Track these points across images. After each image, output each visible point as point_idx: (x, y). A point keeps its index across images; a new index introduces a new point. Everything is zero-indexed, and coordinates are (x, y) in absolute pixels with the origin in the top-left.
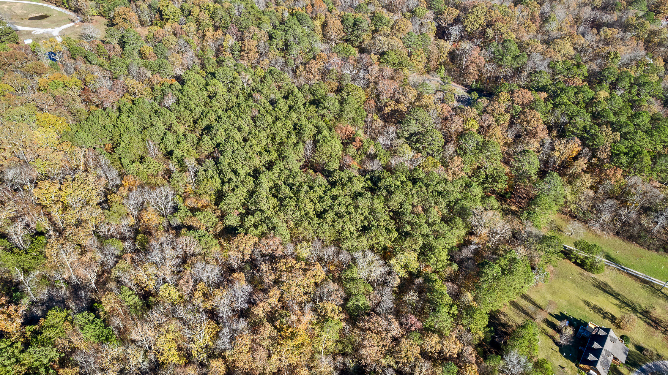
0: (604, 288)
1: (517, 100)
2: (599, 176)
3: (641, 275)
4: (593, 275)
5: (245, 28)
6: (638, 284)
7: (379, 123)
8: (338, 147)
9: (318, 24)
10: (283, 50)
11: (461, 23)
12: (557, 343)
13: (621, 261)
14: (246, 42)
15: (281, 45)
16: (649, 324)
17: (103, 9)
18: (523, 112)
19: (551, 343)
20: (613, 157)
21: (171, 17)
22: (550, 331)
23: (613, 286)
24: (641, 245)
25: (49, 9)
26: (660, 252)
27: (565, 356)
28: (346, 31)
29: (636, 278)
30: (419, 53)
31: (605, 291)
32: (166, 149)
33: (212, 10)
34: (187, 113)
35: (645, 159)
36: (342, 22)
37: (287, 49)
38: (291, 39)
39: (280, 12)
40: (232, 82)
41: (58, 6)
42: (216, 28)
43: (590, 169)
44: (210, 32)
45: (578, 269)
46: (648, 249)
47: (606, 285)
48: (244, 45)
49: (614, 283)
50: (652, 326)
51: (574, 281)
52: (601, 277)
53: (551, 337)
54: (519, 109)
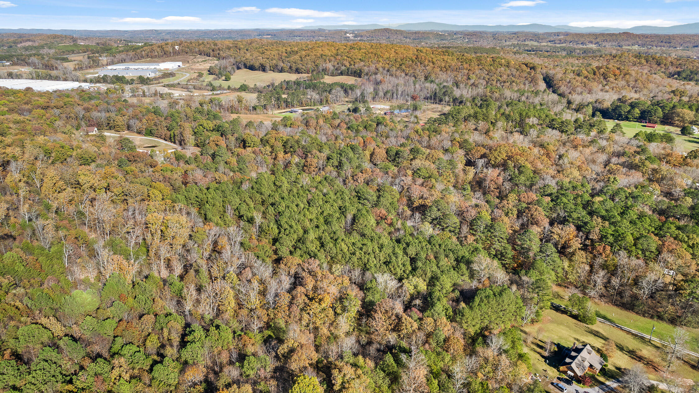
0: (596, 334)
1: (523, 199)
2: (591, 253)
3: (633, 331)
4: (587, 325)
5: (310, 152)
6: (629, 336)
7: (409, 213)
8: (373, 222)
9: (368, 153)
10: (337, 167)
11: (486, 157)
12: (543, 357)
13: (616, 321)
14: (309, 160)
15: (336, 164)
16: (633, 358)
17: (200, 141)
18: (528, 208)
19: (538, 356)
20: (602, 238)
21: (252, 145)
22: (539, 350)
23: (604, 333)
24: (637, 313)
25: (158, 142)
26: (655, 319)
27: (548, 364)
28: (389, 158)
29: (629, 332)
30: (448, 174)
31: (595, 335)
32: (239, 213)
33: (285, 140)
34: (258, 195)
35: (628, 237)
36: (387, 153)
37: (340, 166)
38: (344, 160)
39: (338, 145)
40: (295, 182)
41: (166, 140)
42: (286, 152)
43: (585, 248)
44: (281, 155)
45: (574, 321)
46: (644, 316)
47: (598, 332)
48: (307, 162)
49: (605, 332)
50: (635, 359)
51: (568, 326)
52: (594, 327)
53: (538, 353)
54: (524, 205)
